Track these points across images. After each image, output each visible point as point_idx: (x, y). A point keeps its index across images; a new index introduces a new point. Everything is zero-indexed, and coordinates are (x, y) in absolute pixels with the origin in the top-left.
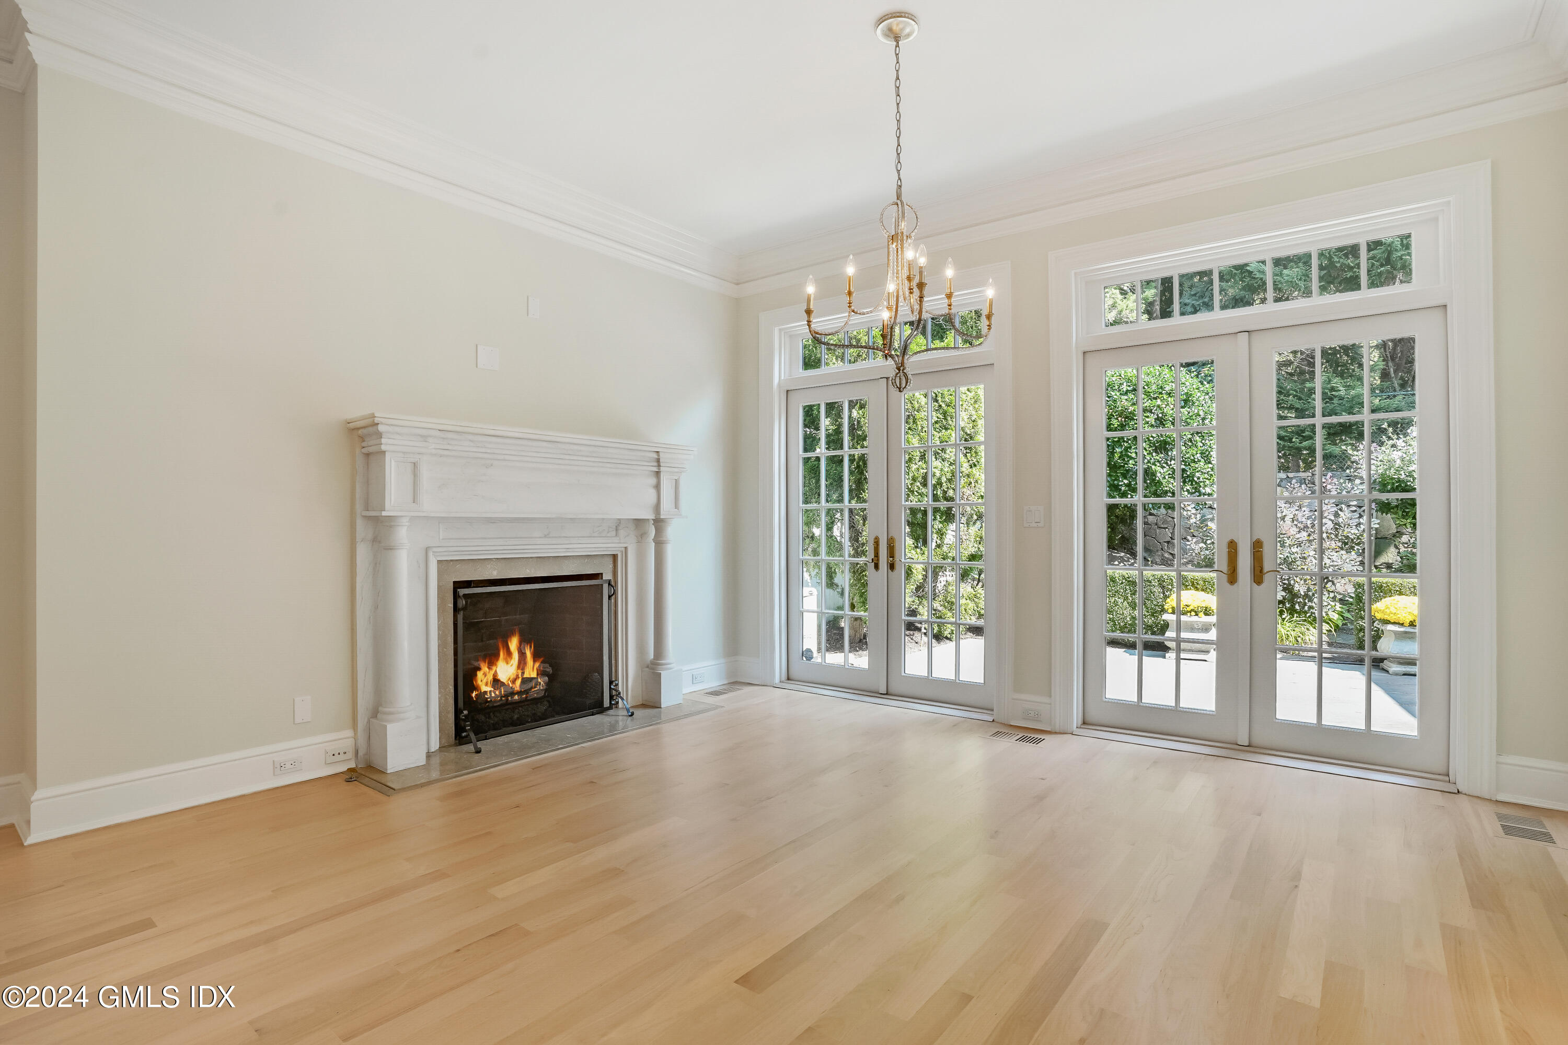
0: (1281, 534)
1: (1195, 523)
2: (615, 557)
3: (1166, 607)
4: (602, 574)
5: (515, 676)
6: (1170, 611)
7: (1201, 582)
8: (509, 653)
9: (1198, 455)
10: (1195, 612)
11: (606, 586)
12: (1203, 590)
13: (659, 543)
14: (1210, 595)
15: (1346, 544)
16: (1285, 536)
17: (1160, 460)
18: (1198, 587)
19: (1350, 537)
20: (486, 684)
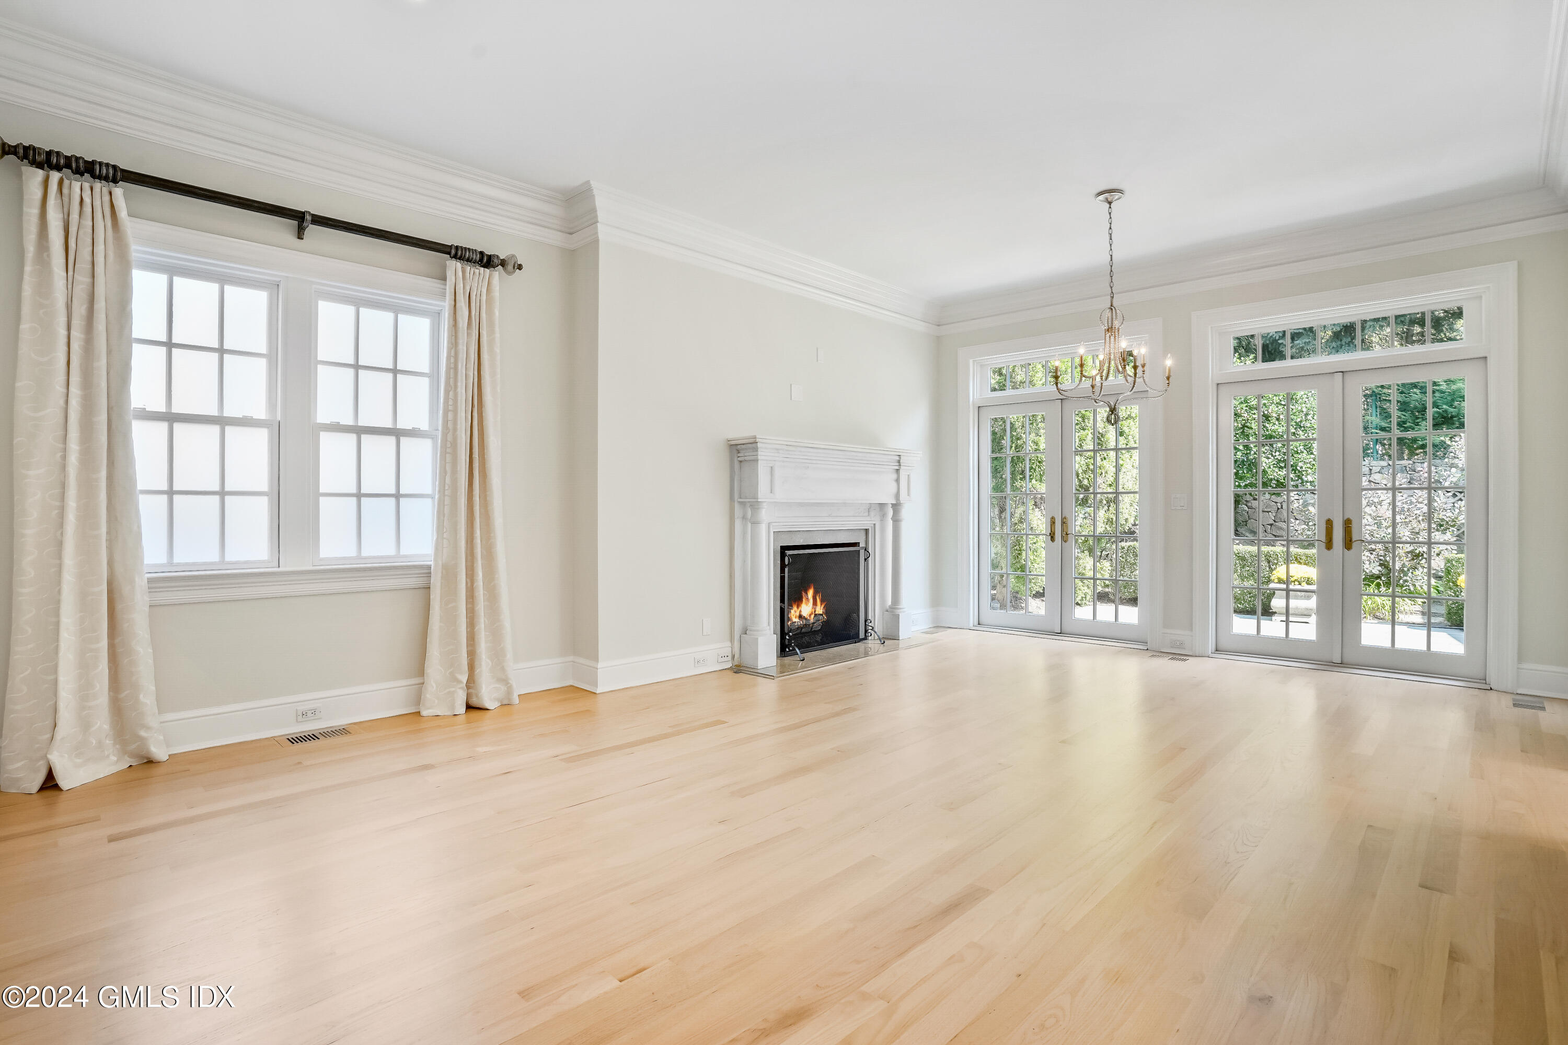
0: (1378, 517)
1: (1298, 507)
2: (867, 531)
3: (1272, 578)
4: (859, 543)
5: (810, 613)
6: (1276, 581)
7: (1304, 558)
8: (807, 599)
9: (1301, 447)
10: (1299, 582)
11: (862, 552)
12: (1305, 564)
13: (896, 521)
14: (1312, 568)
15: (1441, 526)
16: (1382, 518)
17: (1266, 451)
18: (1301, 561)
19: (1446, 519)
20: (796, 617)
